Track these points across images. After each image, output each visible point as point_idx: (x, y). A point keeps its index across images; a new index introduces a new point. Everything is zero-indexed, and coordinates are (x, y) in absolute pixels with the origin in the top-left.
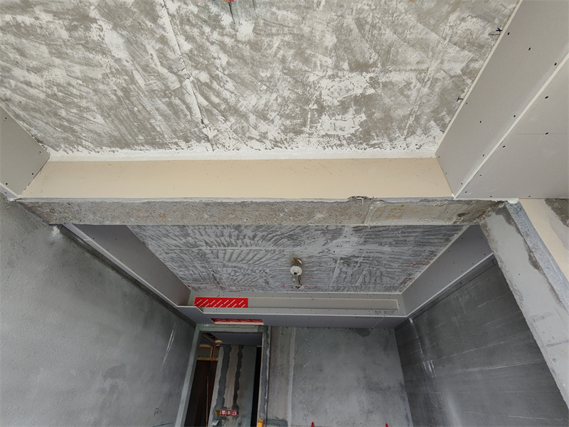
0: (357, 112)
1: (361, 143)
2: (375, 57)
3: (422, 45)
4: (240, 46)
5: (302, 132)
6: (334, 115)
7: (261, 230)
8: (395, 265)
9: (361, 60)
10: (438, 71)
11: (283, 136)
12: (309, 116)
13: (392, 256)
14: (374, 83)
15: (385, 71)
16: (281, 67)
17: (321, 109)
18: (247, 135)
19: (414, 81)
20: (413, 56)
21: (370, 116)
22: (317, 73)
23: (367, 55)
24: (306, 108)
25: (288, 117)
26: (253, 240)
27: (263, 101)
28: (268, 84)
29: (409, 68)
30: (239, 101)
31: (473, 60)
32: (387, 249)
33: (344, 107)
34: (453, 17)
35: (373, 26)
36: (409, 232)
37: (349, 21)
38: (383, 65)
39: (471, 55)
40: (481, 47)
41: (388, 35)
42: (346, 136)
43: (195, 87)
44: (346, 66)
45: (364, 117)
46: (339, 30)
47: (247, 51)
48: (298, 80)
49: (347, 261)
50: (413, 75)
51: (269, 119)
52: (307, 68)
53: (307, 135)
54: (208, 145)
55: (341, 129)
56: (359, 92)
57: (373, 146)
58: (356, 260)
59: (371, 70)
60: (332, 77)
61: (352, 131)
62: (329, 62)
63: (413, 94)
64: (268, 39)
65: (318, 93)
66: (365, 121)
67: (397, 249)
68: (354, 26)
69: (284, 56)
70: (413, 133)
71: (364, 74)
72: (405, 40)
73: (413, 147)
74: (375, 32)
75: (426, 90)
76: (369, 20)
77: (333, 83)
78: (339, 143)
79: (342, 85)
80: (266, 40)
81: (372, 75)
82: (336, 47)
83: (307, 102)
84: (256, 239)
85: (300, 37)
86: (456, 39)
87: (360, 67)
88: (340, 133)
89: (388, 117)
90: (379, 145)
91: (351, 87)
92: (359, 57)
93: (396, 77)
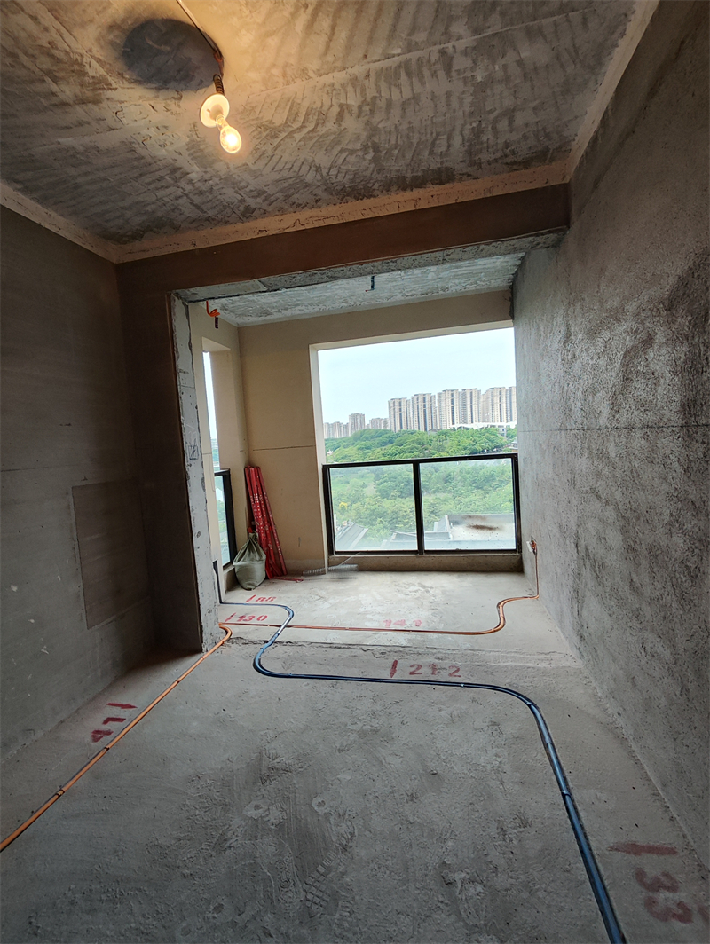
7: (332, 137)
26: (341, 106)
84: (336, 110)
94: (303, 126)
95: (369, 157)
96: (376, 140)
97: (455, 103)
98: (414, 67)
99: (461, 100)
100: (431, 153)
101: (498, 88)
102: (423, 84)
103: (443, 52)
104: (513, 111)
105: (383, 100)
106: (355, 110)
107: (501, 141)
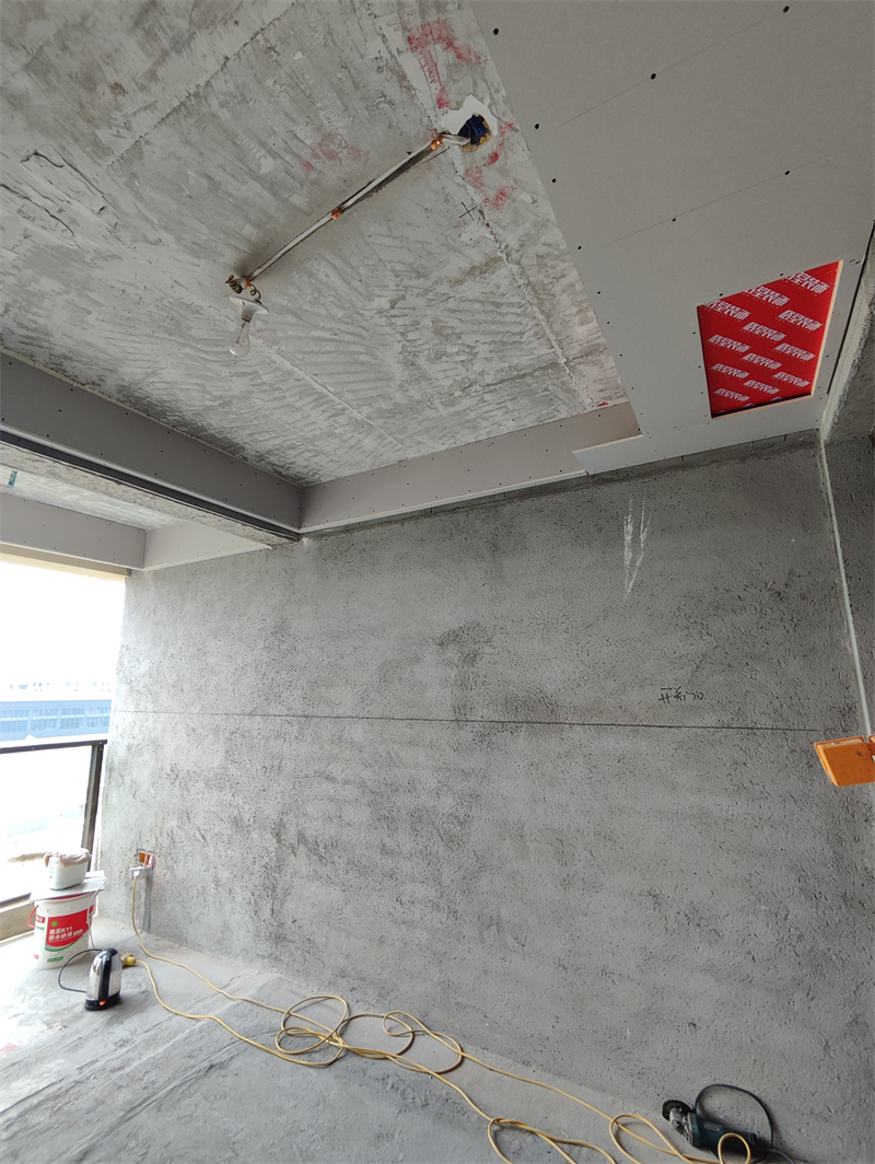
26: (255, 372)
94: (207, 353)
95: (209, 403)
96: (235, 402)
97: (307, 429)
98: (325, 400)
99: (315, 429)
100: (251, 435)
101: (337, 441)
102: (314, 409)
103: (344, 409)
104: (323, 453)
105: (282, 394)
106: (259, 381)
107: (293, 459)
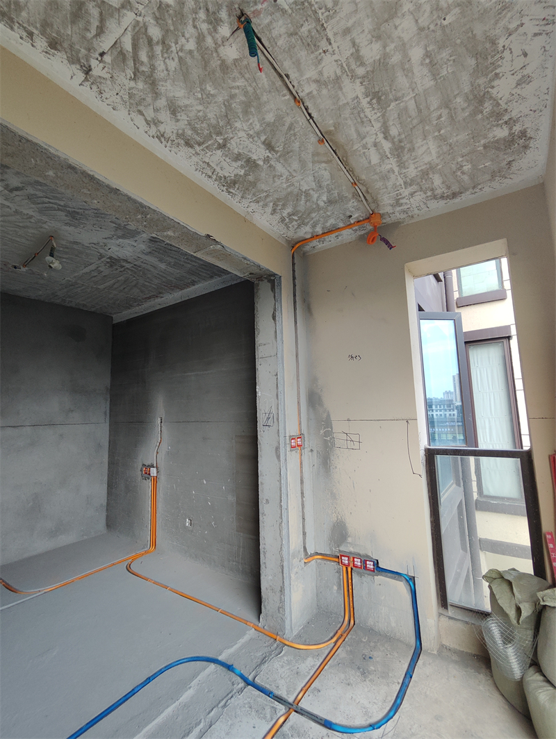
0: (242, 167)
1: (224, 186)
2: (281, 149)
3: (303, 164)
4: (214, 55)
5: (192, 147)
6: (226, 156)
8: (156, 281)
9: (273, 144)
10: (298, 181)
11: (173, 137)
12: (209, 143)
13: (161, 274)
14: (267, 160)
15: (278, 160)
16: (226, 98)
17: (222, 146)
18: (141, 108)
19: (285, 177)
20: (296, 165)
21: (246, 175)
22: (244, 125)
23: (278, 144)
24: (214, 136)
25: (194, 129)
27: (187, 102)
28: (204, 96)
29: (289, 169)
30: (166, 81)
31: (313, 189)
32: (163, 266)
33: (238, 157)
34: (324, 165)
35: (295, 135)
36: (191, 261)
37: (288, 120)
38: (280, 156)
39: (314, 186)
40: (320, 187)
41: (296, 145)
42: (219, 175)
43: (134, 27)
44: (263, 138)
45: (242, 172)
46: (279, 119)
47: (215, 63)
48: (228, 116)
49: (113, 262)
50: (287, 173)
51: (176, 116)
52: (241, 117)
53: (194, 152)
54: (81, 76)
55: (221, 168)
56: (254, 157)
57: (229, 192)
58: (124, 264)
59: (272, 152)
60: (250, 136)
61: (227, 175)
62: (258, 127)
63: (278, 182)
64: (238, 75)
65: (232, 136)
66: (241, 176)
67: (171, 270)
68: (287, 125)
69: (236, 94)
70: (258, 202)
71: (267, 151)
72: (300, 155)
73: (250, 210)
74: (293, 138)
75: (285, 186)
76: (296, 130)
77: (246, 140)
78: (211, 174)
79: (251, 145)
80: (236, 74)
81: (270, 155)
82: (268, 124)
83: (220, 133)
85: (258, 98)
86: (316, 174)
87: (269, 146)
88: (218, 169)
89: (254, 184)
90: (233, 195)
91: (254, 151)
92: (274, 140)
93: (279, 168)
